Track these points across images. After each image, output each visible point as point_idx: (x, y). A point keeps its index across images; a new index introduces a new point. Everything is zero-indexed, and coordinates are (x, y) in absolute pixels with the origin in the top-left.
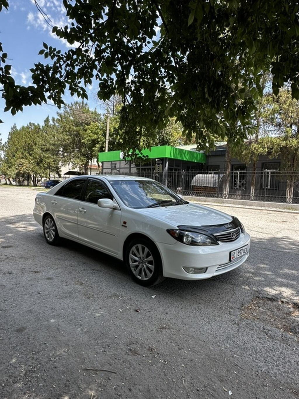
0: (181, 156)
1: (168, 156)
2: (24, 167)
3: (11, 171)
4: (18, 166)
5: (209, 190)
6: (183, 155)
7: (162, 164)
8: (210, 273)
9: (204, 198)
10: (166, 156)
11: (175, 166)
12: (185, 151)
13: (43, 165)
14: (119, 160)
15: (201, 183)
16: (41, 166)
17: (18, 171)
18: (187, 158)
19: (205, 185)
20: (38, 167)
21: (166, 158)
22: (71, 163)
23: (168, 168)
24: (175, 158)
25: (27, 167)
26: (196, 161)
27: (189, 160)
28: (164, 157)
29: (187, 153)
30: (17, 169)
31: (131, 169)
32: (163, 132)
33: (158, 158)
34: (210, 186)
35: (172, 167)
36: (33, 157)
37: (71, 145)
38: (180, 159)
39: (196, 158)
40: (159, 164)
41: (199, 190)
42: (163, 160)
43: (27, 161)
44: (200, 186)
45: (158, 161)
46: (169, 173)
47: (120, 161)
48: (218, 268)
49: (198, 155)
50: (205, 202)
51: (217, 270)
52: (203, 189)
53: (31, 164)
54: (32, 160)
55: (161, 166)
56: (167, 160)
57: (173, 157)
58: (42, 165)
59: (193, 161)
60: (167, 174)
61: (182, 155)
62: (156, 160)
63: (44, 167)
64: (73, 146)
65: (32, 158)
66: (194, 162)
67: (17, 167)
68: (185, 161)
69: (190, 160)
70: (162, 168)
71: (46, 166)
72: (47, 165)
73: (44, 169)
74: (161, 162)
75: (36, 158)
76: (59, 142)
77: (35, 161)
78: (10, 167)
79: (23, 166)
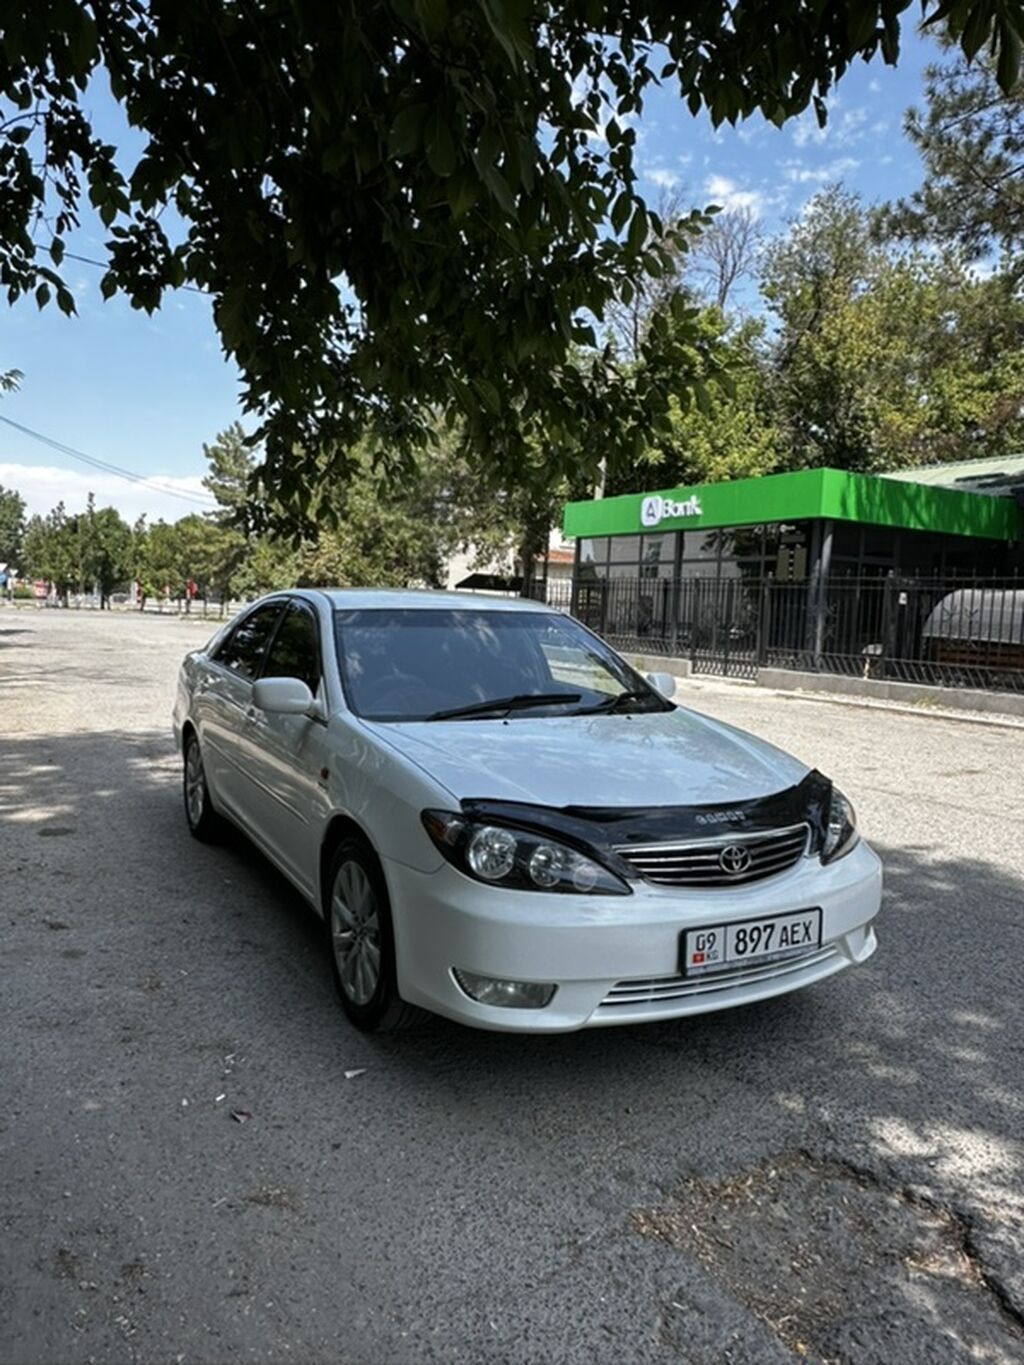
0: (895, 511)
1: (830, 510)
2: (321, 561)
3: (283, 573)
4: (305, 557)
5: (998, 659)
6: (905, 505)
7: (807, 544)
8: (563, 1010)
9: (979, 691)
10: (824, 514)
11: (867, 554)
12: (914, 488)
13: (384, 554)
14: (636, 530)
15: (965, 630)
16: (375, 557)
17: (302, 573)
18: (925, 516)
19: (984, 639)
20: (366, 560)
21: (823, 521)
22: (472, 546)
23: (832, 563)
24: (863, 519)
25: (330, 560)
26: (967, 533)
27: (932, 528)
28: (814, 515)
29: (923, 498)
30: (299, 567)
31: (684, 566)
32: (841, 414)
33: (788, 523)
34: (1005, 640)
35: (854, 560)
36: (353, 523)
37: (476, 478)
38: (890, 522)
39: (972, 520)
40: (791, 546)
41: (958, 656)
42: (809, 529)
43: (332, 538)
44: (963, 641)
45: (791, 532)
46: (830, 582)
47: (642, 535)
48: (612, 994)
49: (978, 508)
50: (980, 710)
51: (603, 1005)
52: (974, 653)
53: (346, 547)
54: (348, 533)
55: (800, 553)
56: (828, 528)
57: (853, 516)
58: (379, 553)
59: (956, 530)
60: (822, 586)
61: (900, 507)
62: (784, 528)
63: (388, 558)
64: (481, 479)
65: (349, 526)
66: (961, 538)
67: (300, 561)
68: (915, 531)
69: (940, 529)
70: (804, 561)
71: (393, 555)
72: (398, 552)
73: (387, 568)
74: (802, 539)
75: (360, 528)
76: (434, 468)
77: (358, 539)
78: (281, 560)
79: (317, 558)
